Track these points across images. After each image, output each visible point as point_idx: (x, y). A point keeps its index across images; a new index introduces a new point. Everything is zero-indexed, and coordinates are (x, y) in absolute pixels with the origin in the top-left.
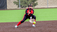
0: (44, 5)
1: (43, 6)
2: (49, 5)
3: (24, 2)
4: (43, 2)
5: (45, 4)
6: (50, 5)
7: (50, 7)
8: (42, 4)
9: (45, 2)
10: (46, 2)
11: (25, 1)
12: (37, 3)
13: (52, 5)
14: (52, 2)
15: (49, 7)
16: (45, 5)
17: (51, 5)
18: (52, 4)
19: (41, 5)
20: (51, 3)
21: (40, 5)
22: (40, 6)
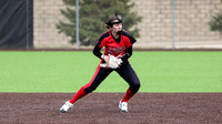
0: (161, 41)
1: (156, 41)
2: (177, 38)
3: (92, 26)
4: (158, 29)
5: (165, 35)
6: (180, 40)
7: (182, 47)
8: (153, 34)
9: (163, 29)
10: (168, 29)
11: (94, 24)
12: (136, 31)
13: (190, 40)
14: (188, 29)
15: (177, 47)
16: (163, 38)
17: (185, 41)
18: (187, 38)
19: (152, 37)
20: (186, 34)
21: (148, 39)
22: (147, 42)
